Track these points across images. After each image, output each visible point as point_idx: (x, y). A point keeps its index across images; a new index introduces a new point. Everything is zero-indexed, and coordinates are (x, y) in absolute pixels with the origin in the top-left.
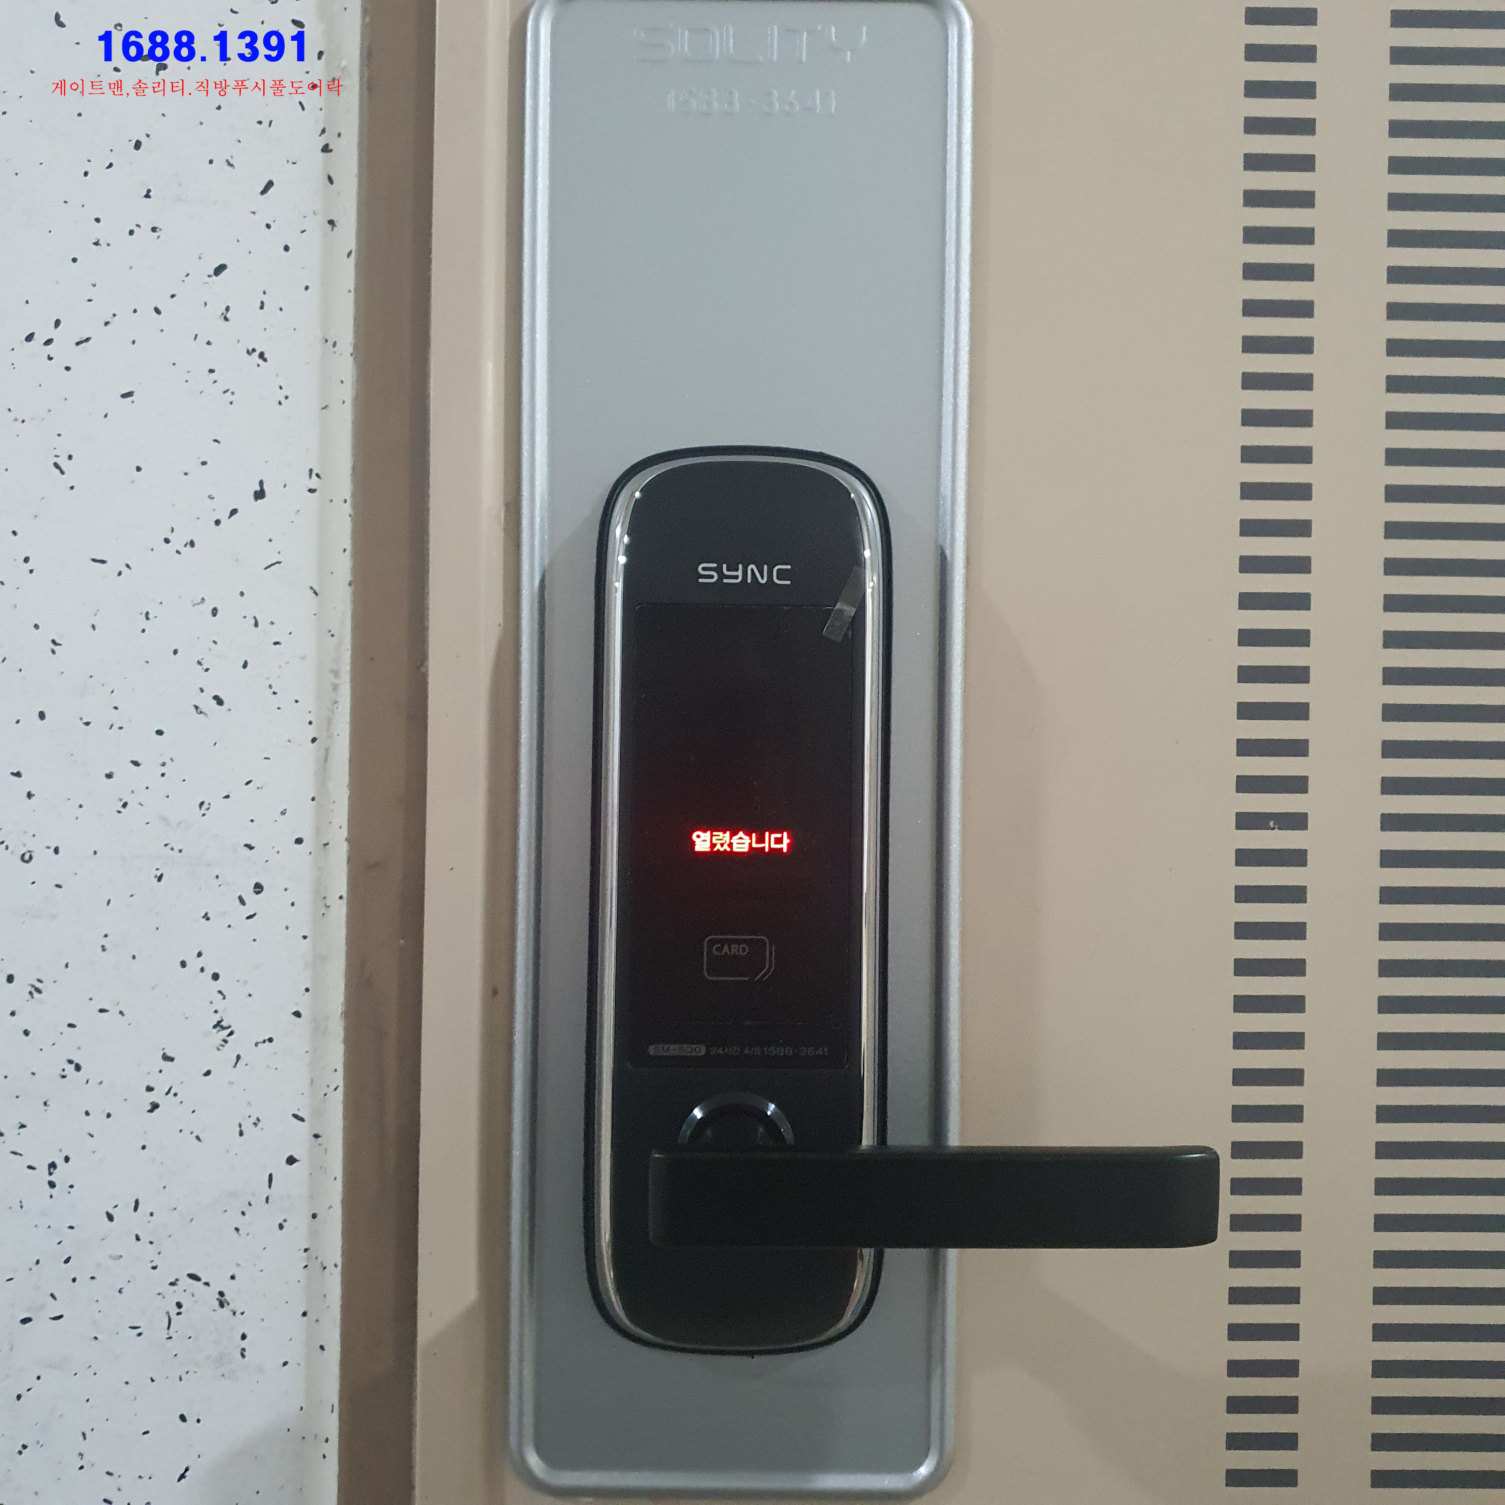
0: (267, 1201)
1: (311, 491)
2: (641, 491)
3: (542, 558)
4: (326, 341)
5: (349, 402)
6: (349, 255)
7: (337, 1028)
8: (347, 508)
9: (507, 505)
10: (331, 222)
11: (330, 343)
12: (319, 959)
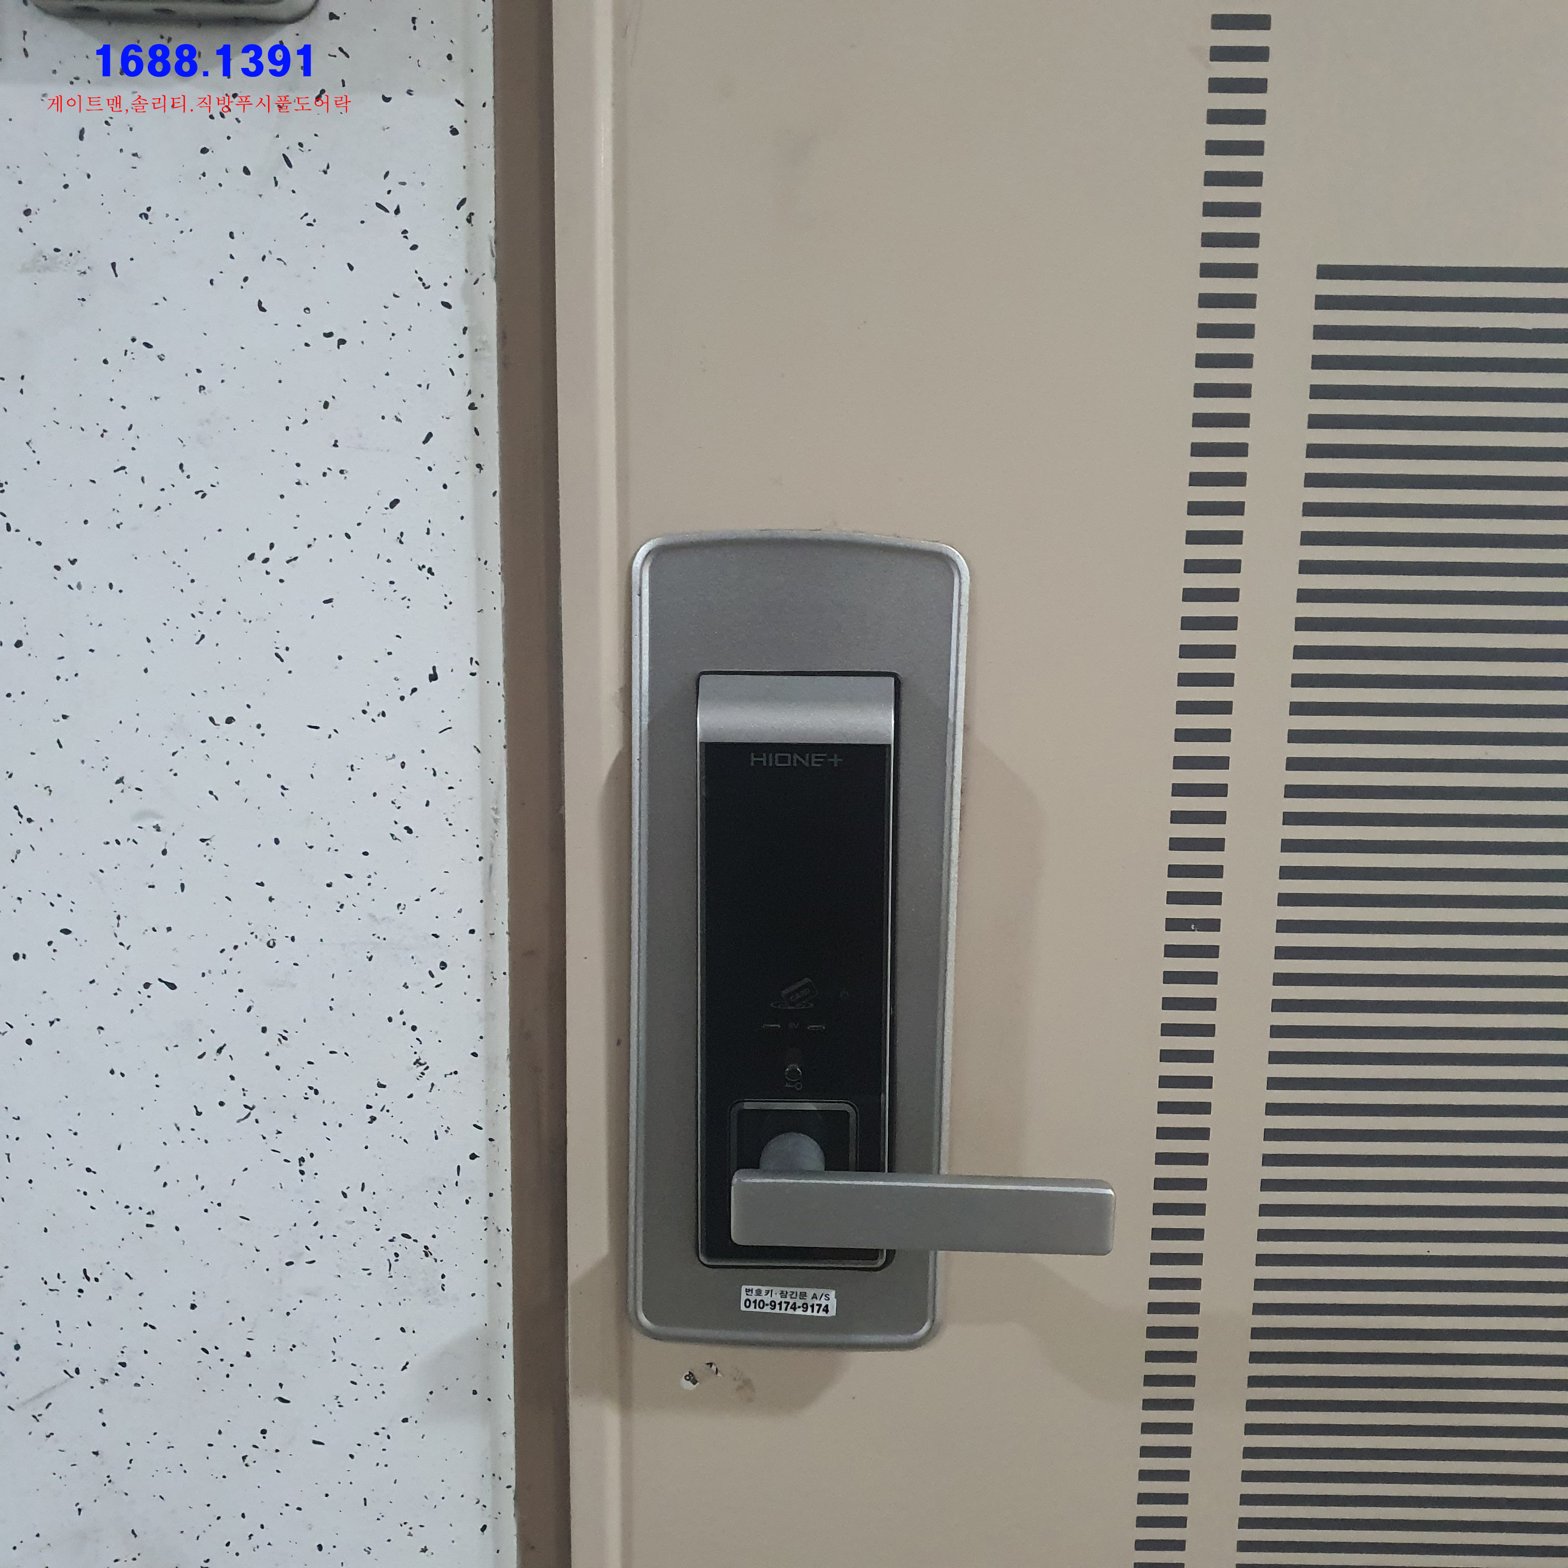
0: (457, 1185)
1: (473, 674)
4: (479, 559)
5: (499, 611)
6: (494, 494)
7: (504, 1066)
8: (501, 690)
10: (479, 466)
11: (483, 561)
12: (489, 1017)
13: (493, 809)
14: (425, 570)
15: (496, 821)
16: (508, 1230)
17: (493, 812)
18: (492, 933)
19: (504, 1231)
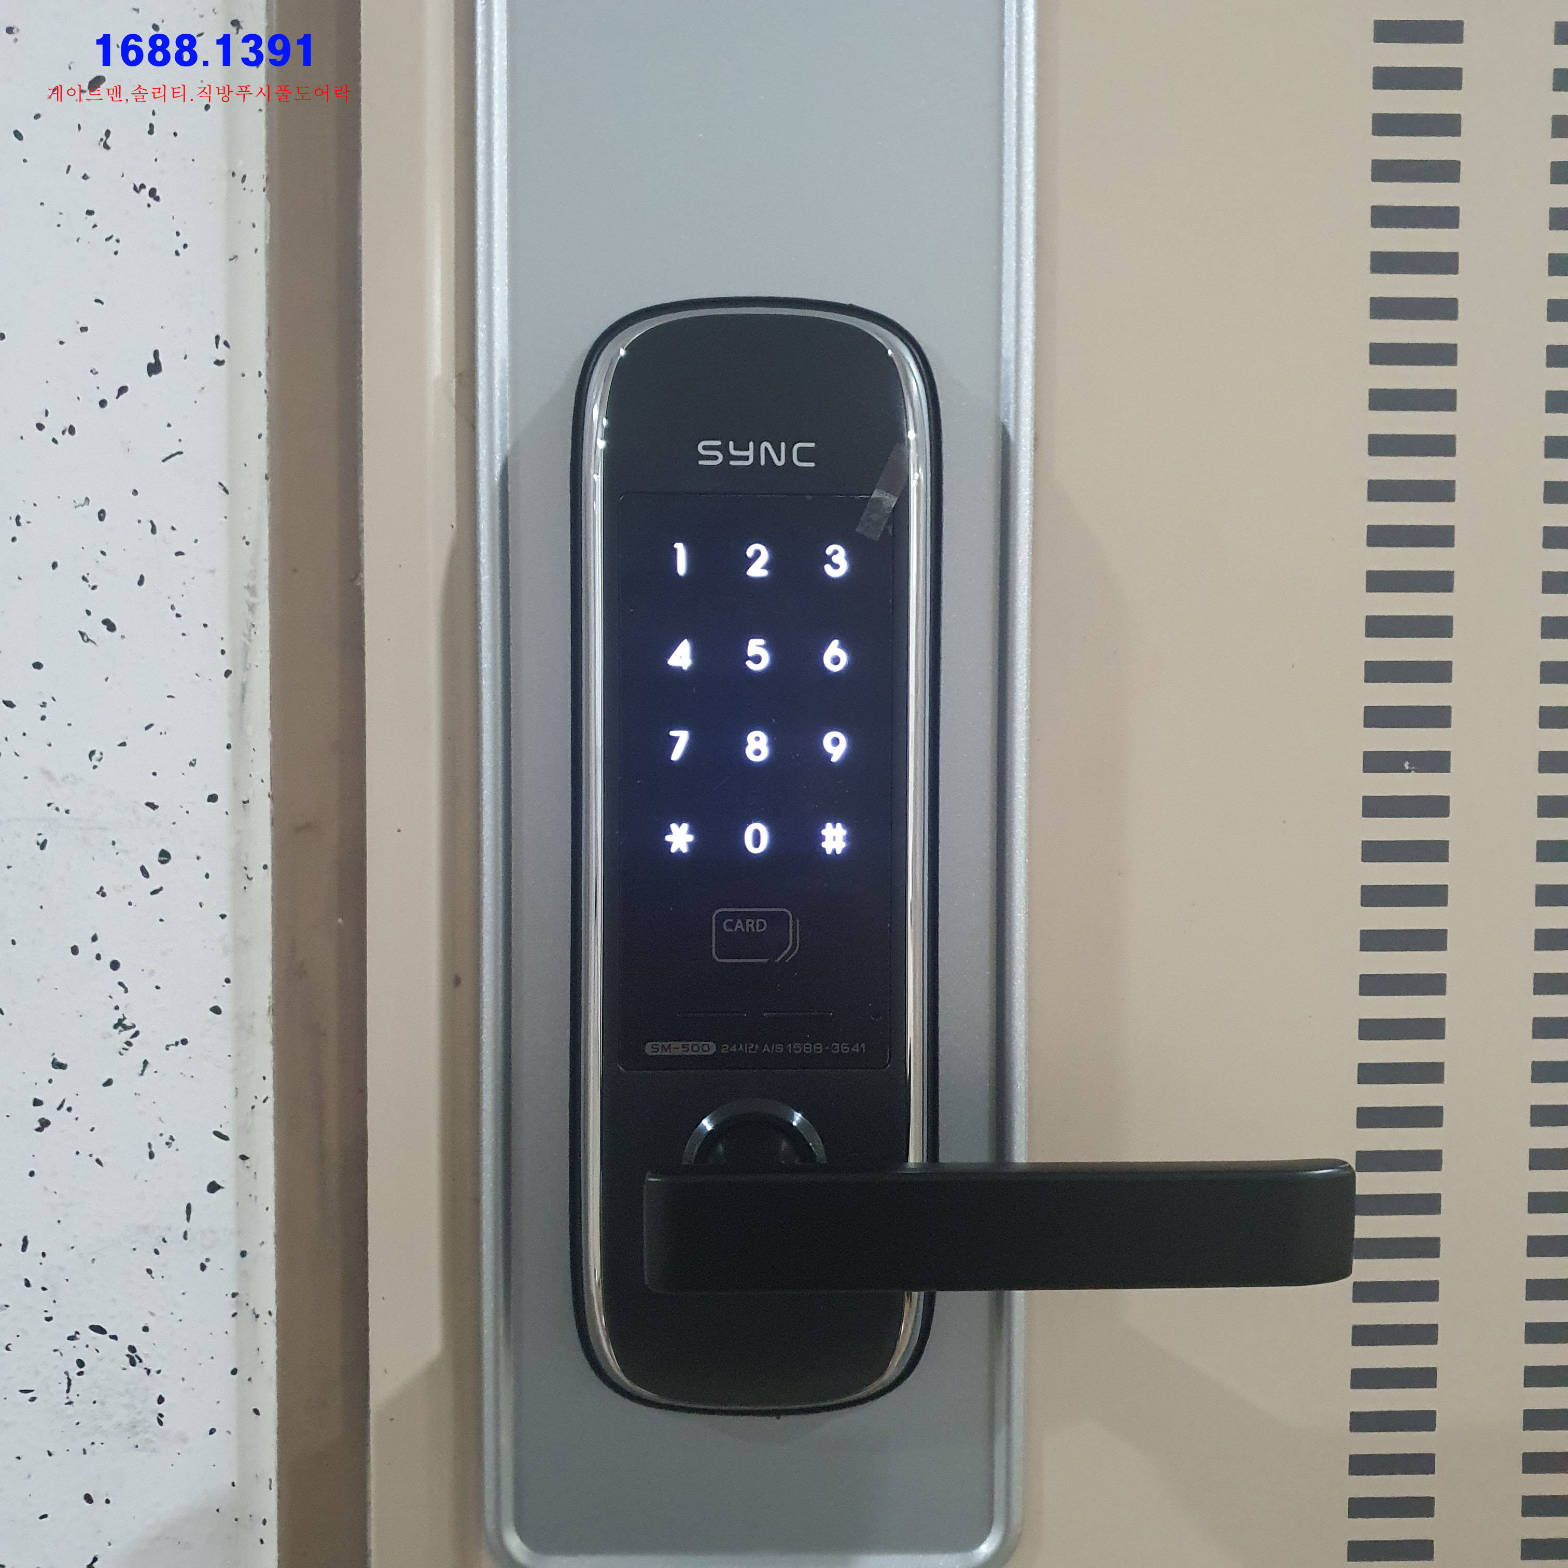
0: (185, 1237)
1: (219, 363)
4: (233, 174)
5: (262, 251)
7: (264, 1027)
8: (263, 382)
11: (239, 177)
12: (240, 944)
13: (248, 587)
14: (145, 193)
15: (252, 607)
16: (270, 1313)
17: (247, 594)
18: (246, 800)
19: (264, 1317)
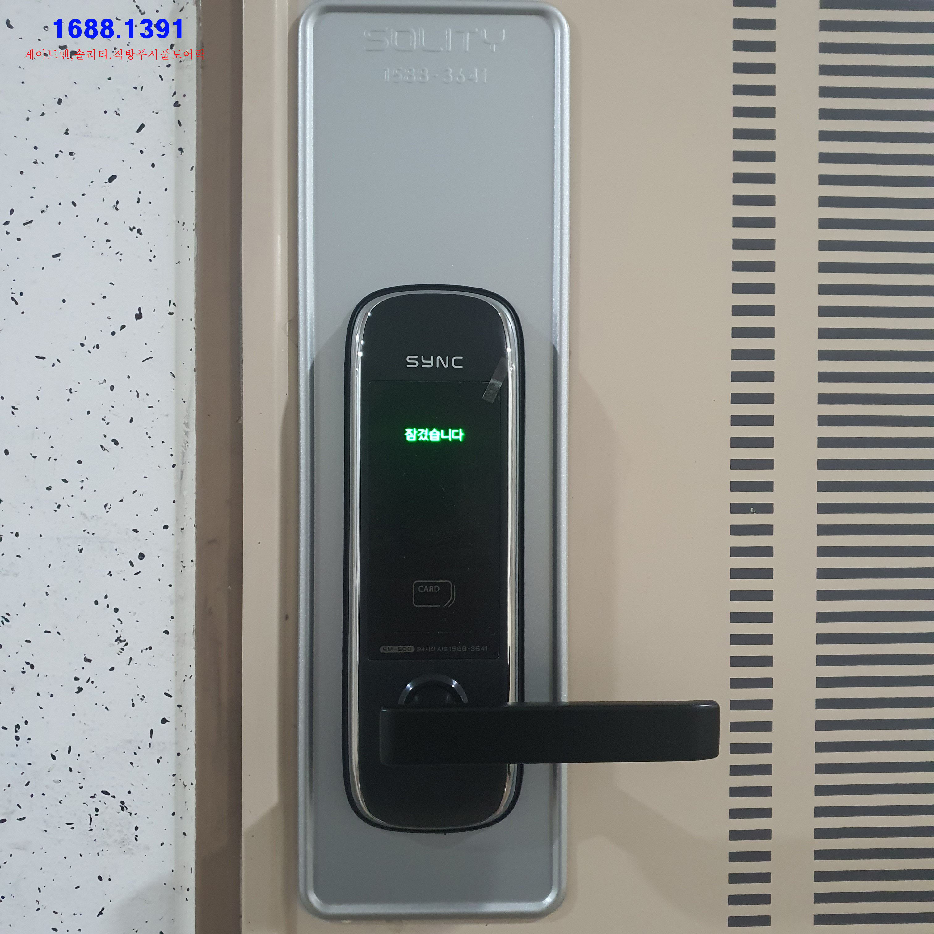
1: (171, 314)
2: (371, 312)
3: (312, 354)
4: (178, 222)
5: (193, 260)
6: (192, 169)
7: (191, 640)
8: (193, 324)
9: (290, 321)
10: (181, 150)
11: (181, 223)
12: (179, 599)
13: (185, 423)
14: (136, 230)
15: (187, 433)
16: (192, 784)
17: (184, 427)
18: (182, 528)
19: (189, 785)
